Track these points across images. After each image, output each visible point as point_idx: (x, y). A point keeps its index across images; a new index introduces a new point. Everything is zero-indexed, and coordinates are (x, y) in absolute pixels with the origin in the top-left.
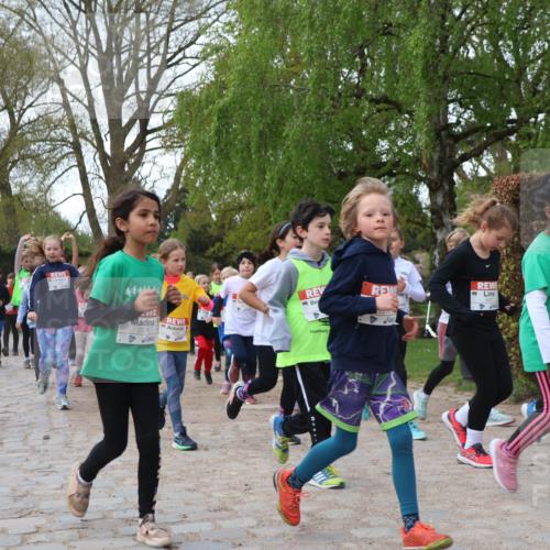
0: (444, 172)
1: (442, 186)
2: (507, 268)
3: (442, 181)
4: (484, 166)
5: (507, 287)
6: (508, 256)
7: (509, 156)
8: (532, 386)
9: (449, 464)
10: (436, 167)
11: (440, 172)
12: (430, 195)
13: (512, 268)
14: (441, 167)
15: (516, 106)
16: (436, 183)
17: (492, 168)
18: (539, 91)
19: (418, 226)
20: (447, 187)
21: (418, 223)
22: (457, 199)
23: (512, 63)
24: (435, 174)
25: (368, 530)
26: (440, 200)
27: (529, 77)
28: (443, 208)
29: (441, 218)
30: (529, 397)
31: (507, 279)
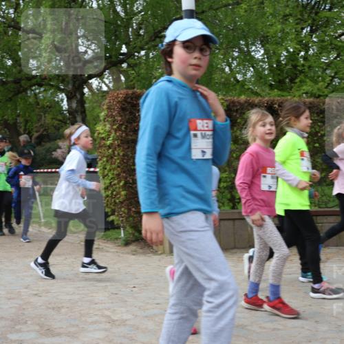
0: (76, 85)
1: (75, 95)
2: (119, 154)
3: (75, 92)
4: (105, 84)
5: (119, 167)
6: (118, 145)
7: (123, 78)
8: (136, 234)
9: (79, 287)
10: (71, 82)
11: (74, 86)
12: (67, 101)
13: (121, 154)
14: (74, 82)
15: (126, 44)
16: (71, 93)
17: (111, 85)
18: (140, 35)
19: (60, 123)
20: (79, 96)
21: (60, 121)
22: (86, 105)
23: (122, 14)
24: (70, 86)
25: (20, 334)
26: (74, 105)
27: (134, 24)
28: (76, 111)
29: (75, 118)
30: (134, 241)
31: (118, 161)
